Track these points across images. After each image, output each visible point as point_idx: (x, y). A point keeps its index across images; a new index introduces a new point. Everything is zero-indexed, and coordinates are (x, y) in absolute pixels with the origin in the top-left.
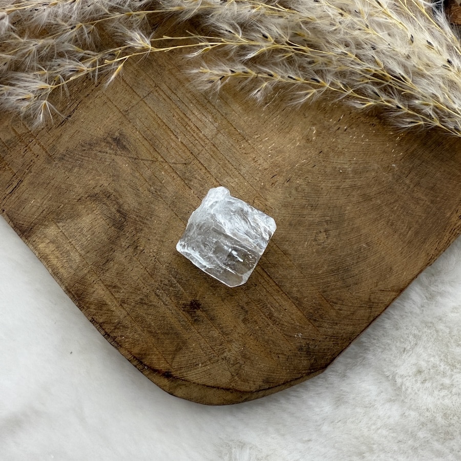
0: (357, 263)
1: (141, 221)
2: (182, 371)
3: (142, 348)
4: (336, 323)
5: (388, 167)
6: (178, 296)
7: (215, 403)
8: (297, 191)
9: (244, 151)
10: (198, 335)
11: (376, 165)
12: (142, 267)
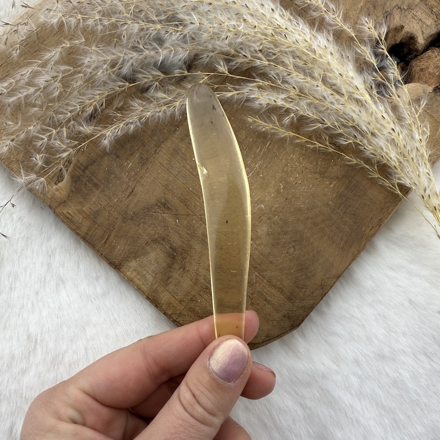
0: (313, 264)
1: (185, 253)
4: (304, 300)
5: (327, 204)
8: (274, 224)
11: (320, 203)
12: (189, 280)
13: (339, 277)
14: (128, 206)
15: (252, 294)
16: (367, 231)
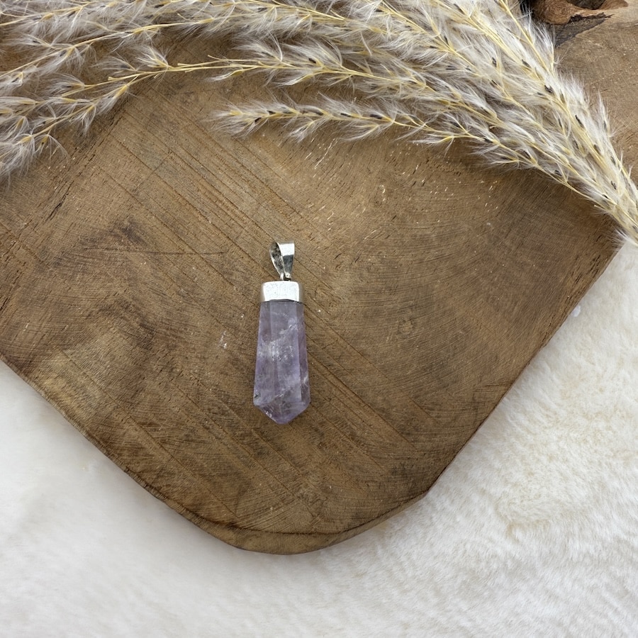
0: (454, 355)
1: (173, 335)
2: (250, 518)
3: (196, 497)
4: (435, 434)
5: (482, 227)
6: (232, 426)
7: (297, 551)
8: (369, 272)
9: (296, 228)
10: (265, 471)
11: (466, 226)
12: (182, 394)
13: (512, 383)
14: (49, 236)
15: (322, 424)
16: (569, 284)
